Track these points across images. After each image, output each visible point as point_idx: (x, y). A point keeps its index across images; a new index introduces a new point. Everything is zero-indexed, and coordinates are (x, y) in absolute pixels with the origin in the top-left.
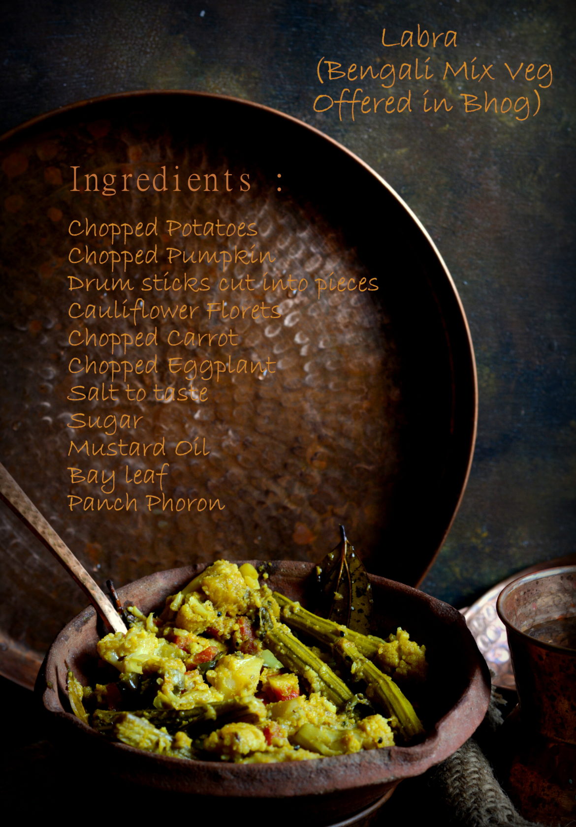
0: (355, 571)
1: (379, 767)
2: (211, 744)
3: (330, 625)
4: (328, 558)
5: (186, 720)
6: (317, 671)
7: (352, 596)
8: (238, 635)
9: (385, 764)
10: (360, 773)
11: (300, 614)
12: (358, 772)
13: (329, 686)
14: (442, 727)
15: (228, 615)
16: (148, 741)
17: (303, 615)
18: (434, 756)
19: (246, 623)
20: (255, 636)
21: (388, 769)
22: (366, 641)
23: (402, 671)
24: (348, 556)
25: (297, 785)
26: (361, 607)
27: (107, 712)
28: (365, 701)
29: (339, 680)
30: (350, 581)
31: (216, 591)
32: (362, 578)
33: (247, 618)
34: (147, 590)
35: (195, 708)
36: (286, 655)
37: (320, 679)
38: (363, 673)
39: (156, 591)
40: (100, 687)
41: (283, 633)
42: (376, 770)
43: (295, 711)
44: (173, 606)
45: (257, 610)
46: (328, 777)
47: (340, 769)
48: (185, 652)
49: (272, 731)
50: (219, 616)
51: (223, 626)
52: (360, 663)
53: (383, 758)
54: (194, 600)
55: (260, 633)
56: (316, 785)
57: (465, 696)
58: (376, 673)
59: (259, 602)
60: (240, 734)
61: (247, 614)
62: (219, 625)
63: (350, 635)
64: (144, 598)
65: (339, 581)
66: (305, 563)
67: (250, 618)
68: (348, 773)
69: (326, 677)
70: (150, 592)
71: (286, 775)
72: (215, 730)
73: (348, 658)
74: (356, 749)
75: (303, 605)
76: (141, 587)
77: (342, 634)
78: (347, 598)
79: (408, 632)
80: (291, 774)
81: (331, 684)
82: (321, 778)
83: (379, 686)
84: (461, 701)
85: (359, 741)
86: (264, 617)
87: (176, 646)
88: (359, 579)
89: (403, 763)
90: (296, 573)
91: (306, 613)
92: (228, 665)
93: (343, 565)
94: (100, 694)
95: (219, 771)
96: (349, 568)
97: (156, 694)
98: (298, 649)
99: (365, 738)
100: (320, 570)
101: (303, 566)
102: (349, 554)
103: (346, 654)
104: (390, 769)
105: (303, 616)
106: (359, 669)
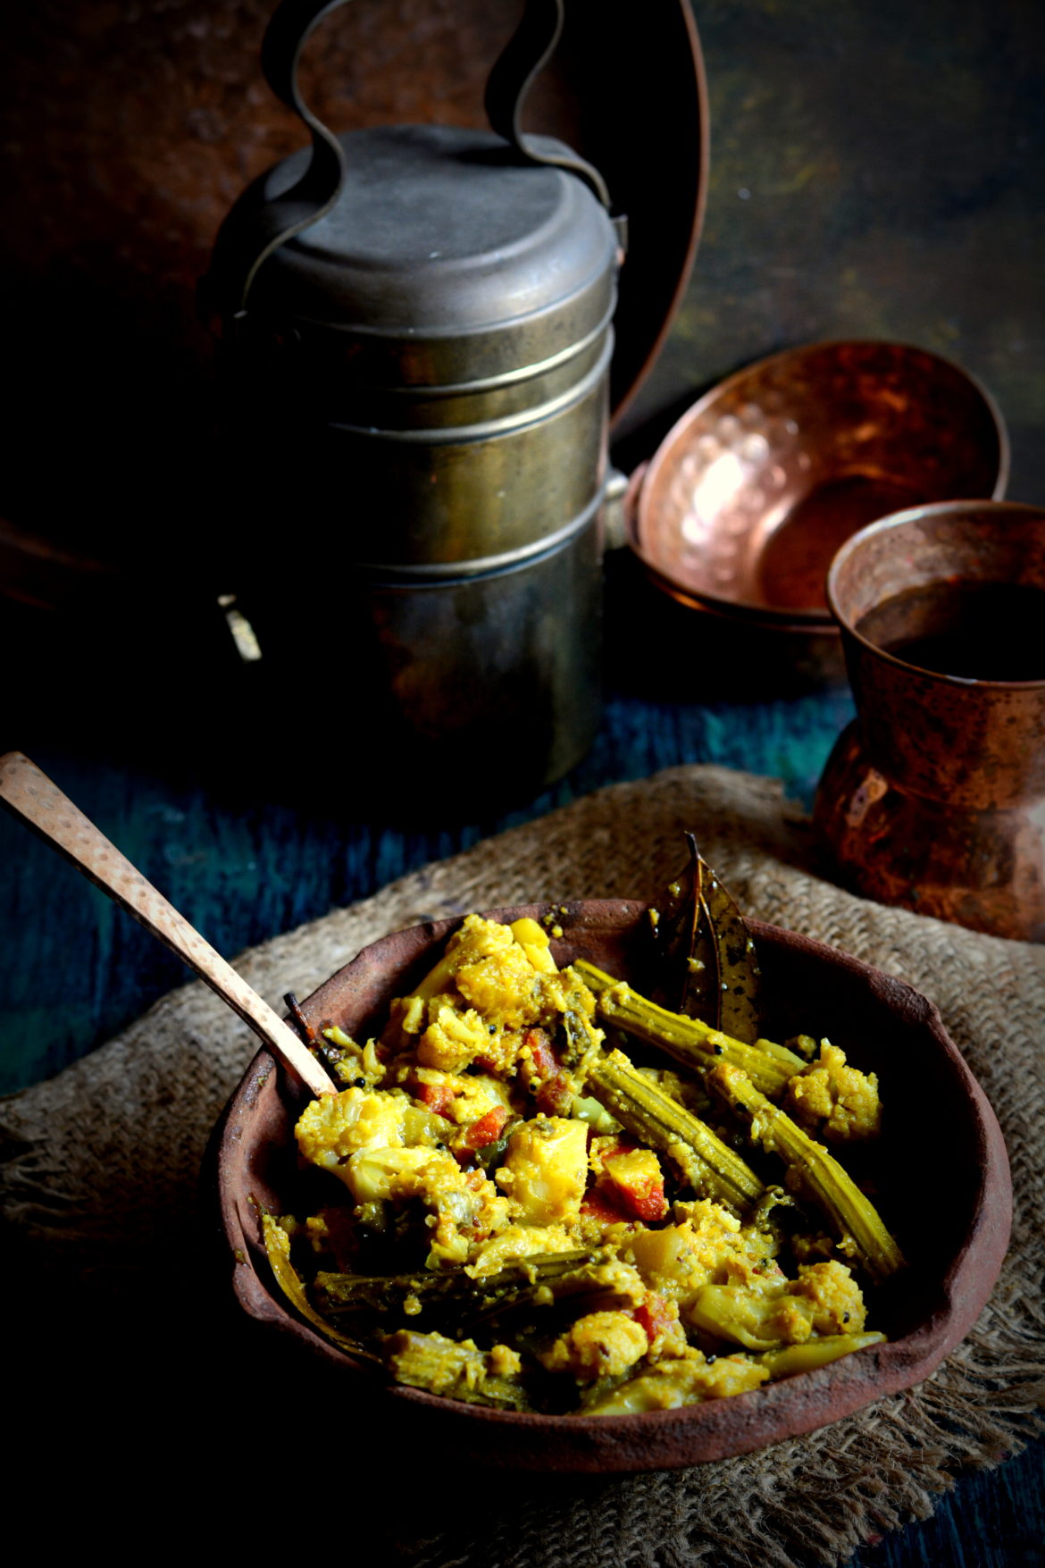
0: (721, 914)
1: (861, 1385)
2: (556, 1363)
4: (669, 893)
6: (692, 1143)
7: (720, 963)
8: (531, 1068)
9: (869, 1377)
10: (831, 1401)
11: (633, 1007)
12: (826, 1401)
13: (716, 1171)
14: (956, 1289)
15: (507, 1029)
16: (447, 1374)
17: (638, 1008)
19: (542, 1042)
20: (560, 1064)
21: (876, 1384)
22: (761, 1064)
23: (840, 1128)
24: (706, 888)
25: (726, 1440)
26: (740, 983)
27: (338, 1277)
28: (786, 1204)
29: (731, 1156)
30: (714, 936)
31: (484, 993)
32: (736, 929)
33: (542, 1031)
34: (352, 990)
35: (505, 1270)
36: (630, 1113)
37: (699, 1159)
38: (774, 1140)
39: (368, 988)
40: (315, 1222)
41: (616, 1066)
42: (856, 1391)
43: (681, 1257)
44: (409, 1022)
45: (561, 1016)
46: (778, 1419)
47: (798, 1401)
48: (448, 1123)
49: (651, 1311)
50: (492, 1033)
51: (503, 1052)
52: (764, 1118)
53: (865, 1368)
54: (446, 1011)
55: (570, 1058)
56: (758, 1435)
57: (981, 1211)
58: (798, 1137)
59: (562, 1001)
60: (606, 1342)
61: (542, 1024)
62: (494, 1051)
63: (732, 1050)
64: (350, 1007)
65: (694, 937)
66: (627, 902)
67: (547, 1031)
68: (811, 1405)
69: (709, 1153)
70: (358, 994)
71: (708, 1427)
72: (559, 1338)
73: (741, 1107)
74: (804, 1334)
75: (633, 988)
77: (718, 1050)
78: (713, 969)
79: (841, 1048)
80: (716, 1424)
81: (718, 1164)
82: (766, 1423)
83: (809, 1171)
84: (977, 1219)
85: (808, 1319)
86: (573, 1029)
87: (428, 1109)
88: (731, 931)
89: (898, 1369)
90: (611, 921)
91: (644, 1005)
92: (530, 1154)
93: (698, 907)
94: (317, 1236)
95: (591, 1433)
96: (710, 910)
97: (429, 1249)
98: (649, 1100)
99: (816, 1312)
100: (656, 916)
101: (624, 908)
102: (707, 883)
103: (736, 1098)
104: (879, 1383)
105: (639, 1011)
106: (766, 1132)
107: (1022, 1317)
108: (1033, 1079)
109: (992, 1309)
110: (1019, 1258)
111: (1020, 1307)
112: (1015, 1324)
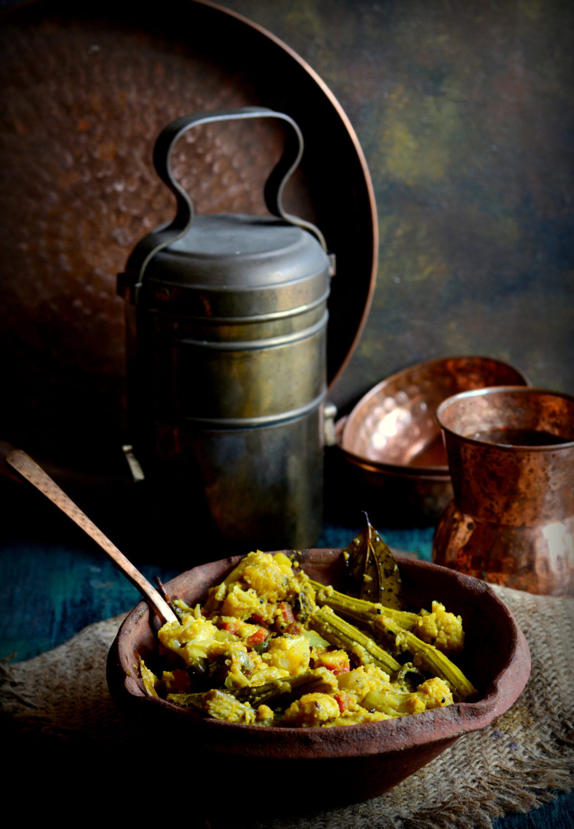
0: (381, 553)
1: (451, 723)
2: (292, 714)
3: (366, 604)
4: (354, 543)
5: (259, 696)
6: (365, 646)
7: (381, 577)
8: (281, 619)
9: (455, 719)
10: (435, 729)
11: (334, 597)
12: (432, 728)
13: (377, 659)
14: (500, 684)
15: (269, 602)
16: (235, 715)
17: (338, 597)
18: (495, 710)
19: (287, 608)
20: (296, 619)
21: (458, 724)
22: (402, 617)
23: (442, 640)
24: (373, 541)
25: (380, 743)
26: (390, 586)
27: (179, 695)
28: (414, 670)
29: (385, 653)
30: (377, 564)
31: (257, 580)
32: (388, 560)
33: (287, 603)
34: (189, 584)
35: (266, 685)
36: (332, 633)
37: (368, 653)
38: (408, 645)
39: (197, 585)
40: (167, 674)
41: (327, 613)
42: (447, 725)
43: (358, 680)
44: (218, 596)
45: (297, 595)
46: (407, 734)
47: (417, 726)
48: (238, 637)
49: (342, 699)
50: (261, 602)
51: (267, 612)
52: (403, 636)
53: (453, 714)
54: (237, 588)
55: (302, 616)
56: (397, 741)
57: (514, 656)
58: (420, 644)
59: (298, 587)
60: (318, 702)
61: (287, 600)
62: (262, 611)
63: (386, 612)
64: (187, 592)
65: (367, 565)
66: (332, 550)
67: (290, 603)
68: (424, 729)
69: (373, 651)
70: (192, 586)
71: (370, 734)
72: (294, 701)
73: (391, 632)
74: (422, 710)
75: (335, 588)
76: (185, 581)
77: (379, 611)
78: (376, 580)
79: (443, 604)
80: (375, 734)
81: (378, 656)
82: (401, 735)
83: (426, 654)
85: (424, 703)
86: (304, 601)
87: (228, 632)
88: (386, 561)
89: (470, 717)
90: (324, 559)
91: (340, 596)
92: (280, 647)
93: (369, 549)
94: (168, 680)
95: (309, 735)
96: (375, 551)
97: (227, 675)
98: (344, 627)
99: (428, 699)
100: (347, 556)
101: (331, 553)
102: (373, 538)
103: (387, 629)
104: (460, 723)
105: (338, 599)
106: (403, 641)
107: (540, 750)
108: (545, 645)
109: (524, 746)
110: (538, 723)
111: (539, 745)
112: (537, 753)
